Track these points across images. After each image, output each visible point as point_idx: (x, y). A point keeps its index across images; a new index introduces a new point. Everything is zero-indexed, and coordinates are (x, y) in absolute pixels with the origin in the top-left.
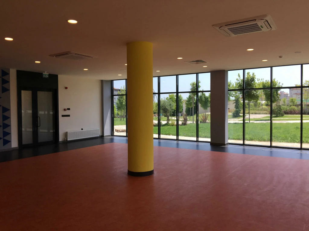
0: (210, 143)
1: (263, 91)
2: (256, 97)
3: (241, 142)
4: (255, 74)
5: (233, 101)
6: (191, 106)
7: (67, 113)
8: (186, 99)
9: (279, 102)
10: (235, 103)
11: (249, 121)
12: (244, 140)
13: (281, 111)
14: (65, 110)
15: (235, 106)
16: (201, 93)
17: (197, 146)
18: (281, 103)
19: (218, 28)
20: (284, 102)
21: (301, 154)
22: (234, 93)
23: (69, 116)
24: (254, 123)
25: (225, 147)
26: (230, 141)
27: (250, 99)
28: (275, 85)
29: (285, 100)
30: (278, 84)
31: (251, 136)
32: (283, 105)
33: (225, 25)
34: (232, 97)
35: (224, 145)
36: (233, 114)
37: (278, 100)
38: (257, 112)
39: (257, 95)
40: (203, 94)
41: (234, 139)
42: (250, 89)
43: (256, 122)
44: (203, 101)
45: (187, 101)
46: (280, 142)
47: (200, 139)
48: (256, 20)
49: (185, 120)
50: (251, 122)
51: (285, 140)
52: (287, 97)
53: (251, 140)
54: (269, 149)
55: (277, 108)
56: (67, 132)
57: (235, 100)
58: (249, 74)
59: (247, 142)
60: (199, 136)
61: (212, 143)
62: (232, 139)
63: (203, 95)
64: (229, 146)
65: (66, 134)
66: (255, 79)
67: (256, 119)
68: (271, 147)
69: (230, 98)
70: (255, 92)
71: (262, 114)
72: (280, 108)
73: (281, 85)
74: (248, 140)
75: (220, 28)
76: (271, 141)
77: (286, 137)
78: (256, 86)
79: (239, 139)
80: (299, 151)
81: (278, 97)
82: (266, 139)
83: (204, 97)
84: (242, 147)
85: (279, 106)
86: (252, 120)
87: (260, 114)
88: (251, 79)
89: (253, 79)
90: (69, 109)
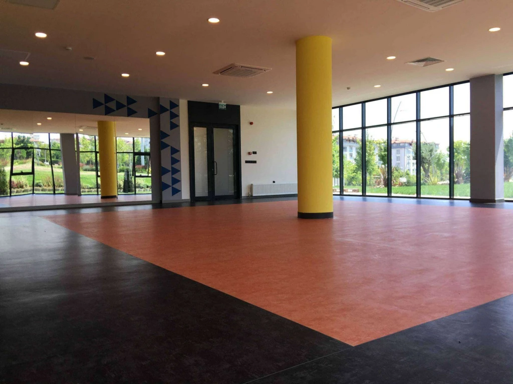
0: (469, 200)
7: (252, 158)
14: (249, 154)
23: (255, 162)
56: (252, 185)
61: (473, 200)
65: (251, 187)
90: (255, 153)
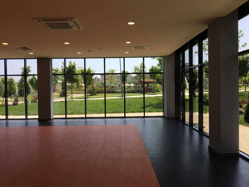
0: (37, 120)
1: (82, 76)
2: (77, 81)
3: (64, 116)
4: (75, 63)
5: (60, 83)
6: (22, 87)
8: (18, 82)
9: (93, 85)
10: (61, 85)
11: (72, 99)
12: (66, 115)
13: (94, 91)
15: (62, 87)
16: (32, 76)
17: (27, 123)
18: (95, 85)
19: (37, 21)
20: (97, 84)
21: (105, 121)
22: (61, 77)
24: (75, 100)
25: (51, 122)
26: (55, 116)
27: (72, 82)
28: (90, 72)
29: (98, 83)
30: (92, 71)
31: (72, 111)
32: (96, 87)
33: (43, 20)
34: (60, 80)
35: (50, 120)
36: (60, 94)
37: (92, 83)
38: (78, 92)
39: (77, 79)
40: (34, 77)
41: (59, 114)
42: (72, 74)
43: (77, 100)
44: (34, 83)
45: (19, 84)
46: (92, 114)
47: (29, 117)
48: (67, 20)
49: (16, 100)
50: (73, 100)
51: (96, 112)
52: (99, 81)
53: (72, 114)
54: (84, 120)
55: (92, 89)
57: (61, 83)
58: (71, 63)
59: (68, 116)
60: (28, 115)
61: (39, 120)
62: (57, 115)
63: (34, 79)
64: (55, 120)
66: (76, 67)
67: (78, 97)
68: (86, 118)
69: (58, 81)
70: (75, 77)
71: (82, 94)
72: (94, 89)
73: (94, 72)
74: (69, 114)
75: (39, 22)
76: (86, 114)
77: (96, 110)
78: (76, 72)
79: (62, 114)
80: (104, 120)
81: (92, 81)
82: (83, 113)
83: (35, 80)
84: (64, 120)
85: (94, 87)
86: (74, 98)
87: (80, 94)
88: (73, 66)
89: (74, 67)
